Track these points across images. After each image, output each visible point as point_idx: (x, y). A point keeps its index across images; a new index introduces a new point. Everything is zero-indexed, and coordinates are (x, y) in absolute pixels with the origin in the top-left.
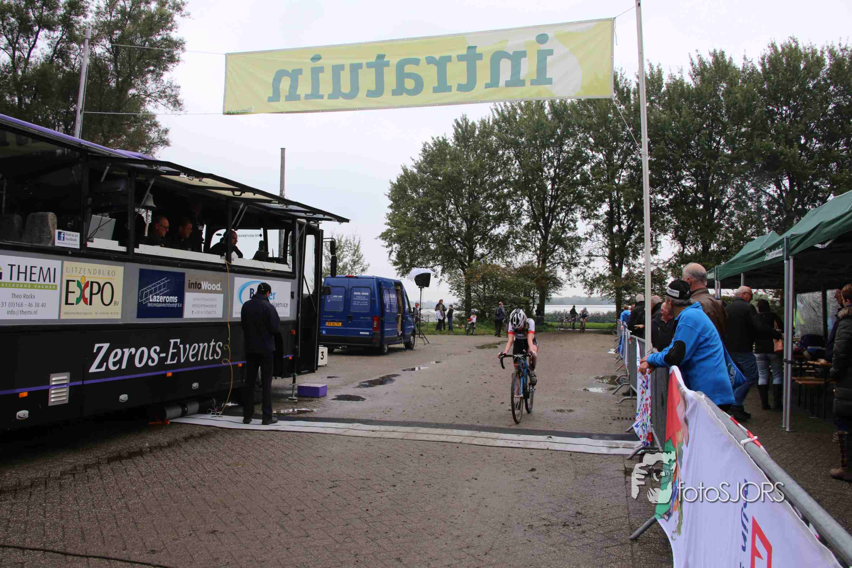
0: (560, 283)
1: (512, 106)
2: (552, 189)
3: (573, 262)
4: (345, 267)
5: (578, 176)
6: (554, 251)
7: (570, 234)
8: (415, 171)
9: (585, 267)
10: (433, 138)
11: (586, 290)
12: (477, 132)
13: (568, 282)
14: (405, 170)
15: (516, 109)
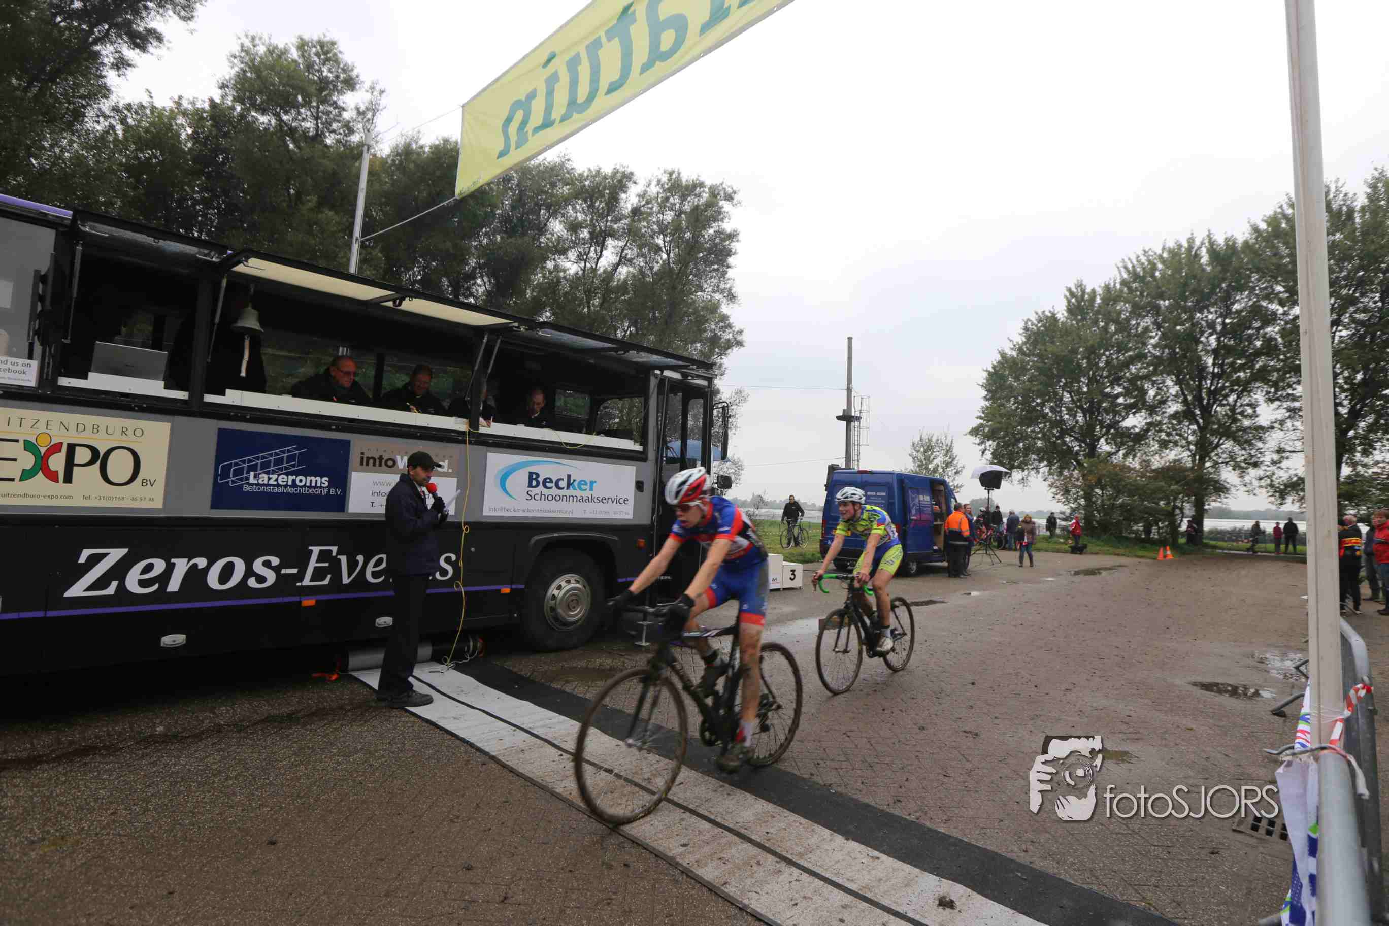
0: (1228, 490)
1: (1150, 262)
2: (1214, 365)
3: (1252, 461)
4: (935, 470)
5: (1258, 344)
6: (1218, 445)
7: (1247, 423)
8: (1015, 354)
9: (1273, 468)
10: (1037, 313)
11: (1272, 499)
12: (1098, 300)
13: (1245, 489)
14: (1003, 355)
15: (1155, 264)
